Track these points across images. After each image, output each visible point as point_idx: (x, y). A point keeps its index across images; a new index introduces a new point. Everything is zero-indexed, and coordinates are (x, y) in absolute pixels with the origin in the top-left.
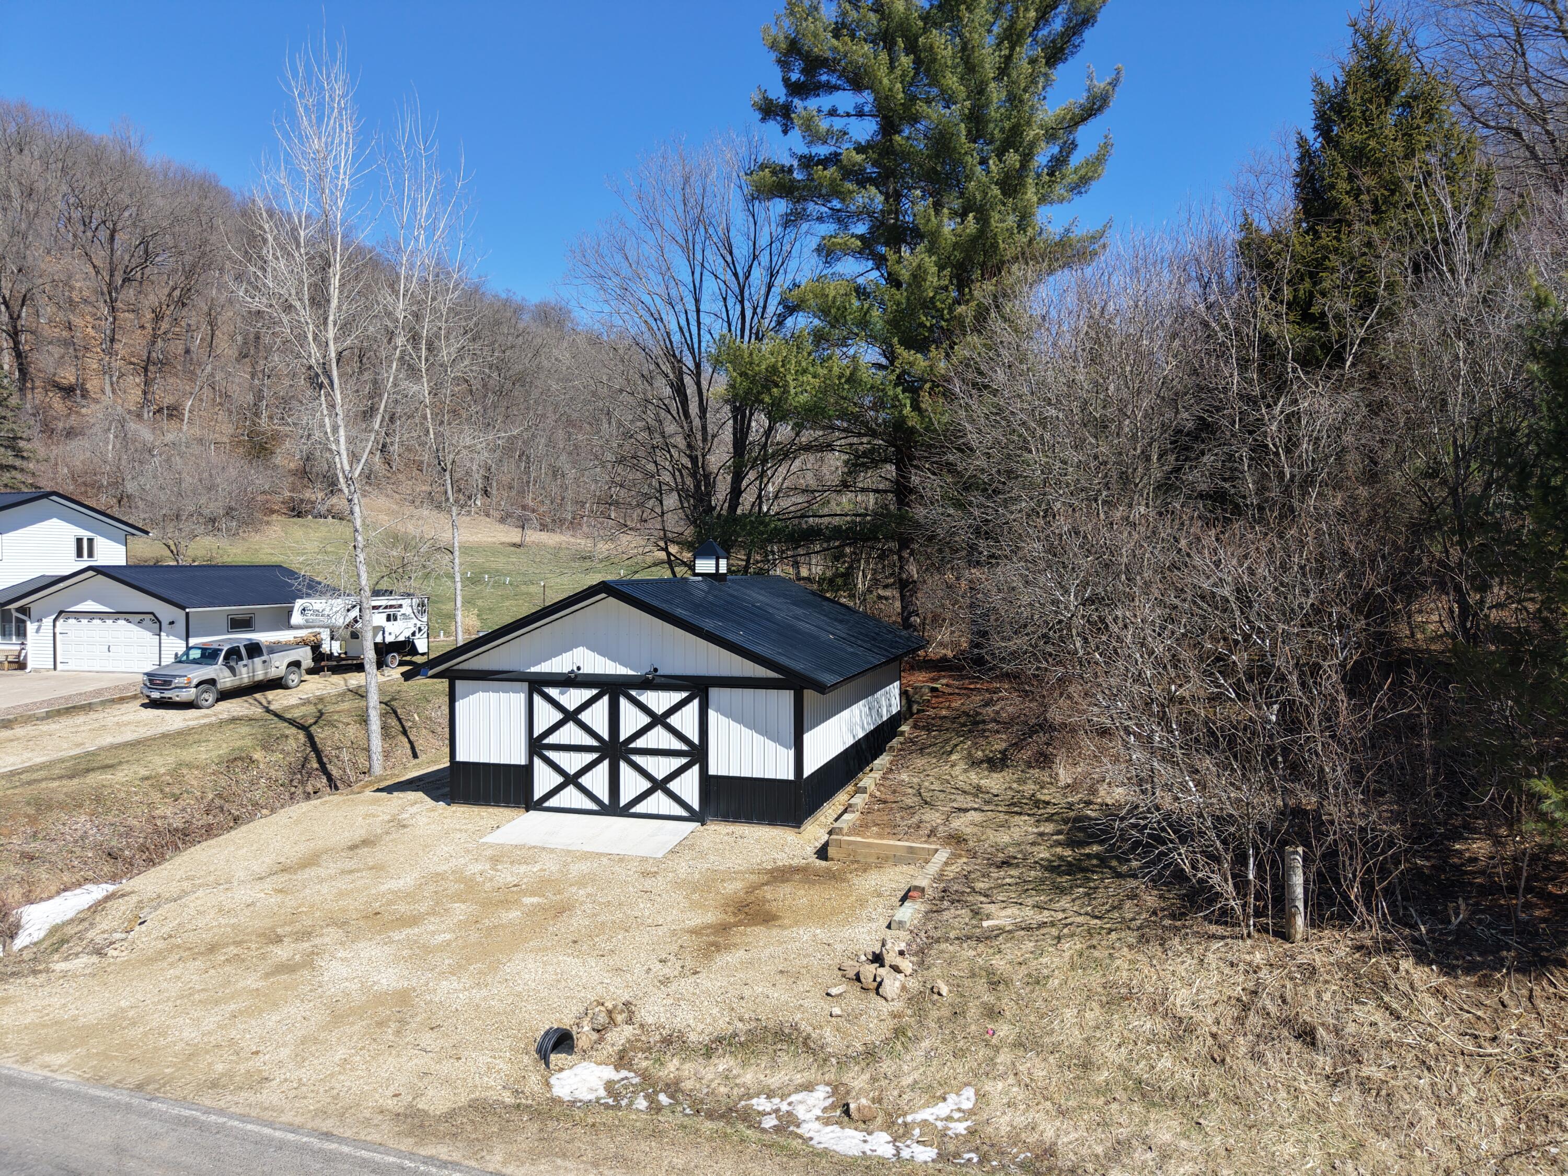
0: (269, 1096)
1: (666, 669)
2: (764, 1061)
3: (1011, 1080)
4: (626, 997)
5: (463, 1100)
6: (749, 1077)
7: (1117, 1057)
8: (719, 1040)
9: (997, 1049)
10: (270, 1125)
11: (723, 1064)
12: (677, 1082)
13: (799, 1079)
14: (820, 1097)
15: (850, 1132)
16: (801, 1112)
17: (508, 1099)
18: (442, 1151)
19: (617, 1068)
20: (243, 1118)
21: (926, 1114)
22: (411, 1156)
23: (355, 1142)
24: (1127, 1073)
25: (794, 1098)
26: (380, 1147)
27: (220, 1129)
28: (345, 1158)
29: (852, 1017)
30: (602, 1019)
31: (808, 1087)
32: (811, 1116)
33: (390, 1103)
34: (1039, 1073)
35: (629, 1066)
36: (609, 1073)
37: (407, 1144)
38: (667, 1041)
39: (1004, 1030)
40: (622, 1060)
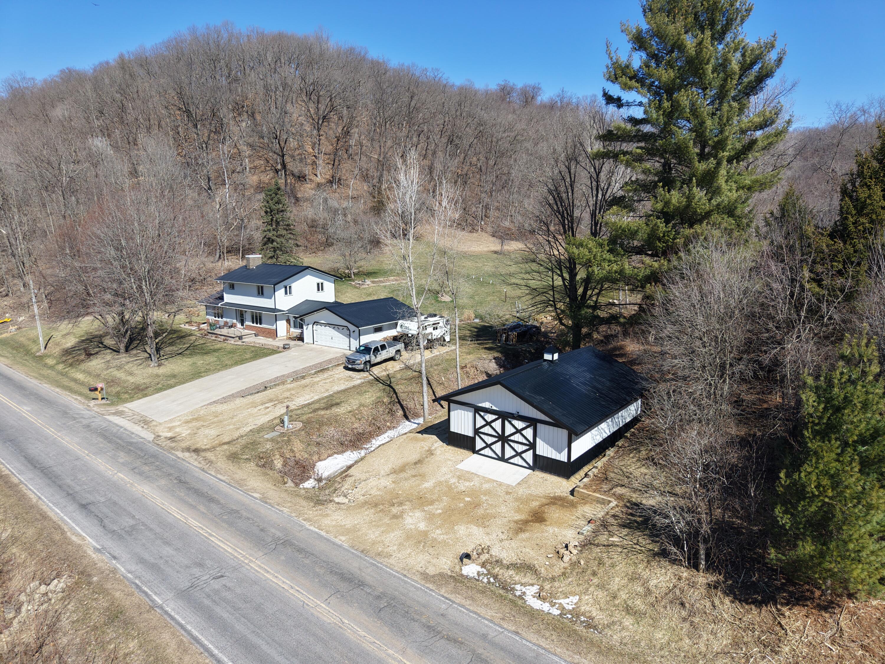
0: (392, 561)
1: (522, 413)
2: (522, 574)
3: (591, 596)
4: (488, 544)
5: (437, 572)
6: (517, 578)
7: (624, 596)
8: (512, 564)
9: (591, 586)
10: (392, 570)
11: (511, 572)
12: (497, 575)
13: (531, 582)
14: (535, 589)
15: (539, 601)
16: (528, 592)
17: (450, 574)
18: (431, 586)
19: (482, 567)
20: (386, 566)
21: (562, 601)
22: (424, 586)
23: (411, 579)
24: (625, 603)
25: (528, 587)
26: (416, 582)
27: (381, 568)
28: (409, 583)
29: (552, 566)
30: (480, 551)
31: (532, 585)
32: (530, 594)
33: (420, 569)
34: (600, 596)
35: (485, 568)
36: (479, 568)
37: (423, 582)
38: (497, 561)
39: (595, 580)
40: (483, 565)
